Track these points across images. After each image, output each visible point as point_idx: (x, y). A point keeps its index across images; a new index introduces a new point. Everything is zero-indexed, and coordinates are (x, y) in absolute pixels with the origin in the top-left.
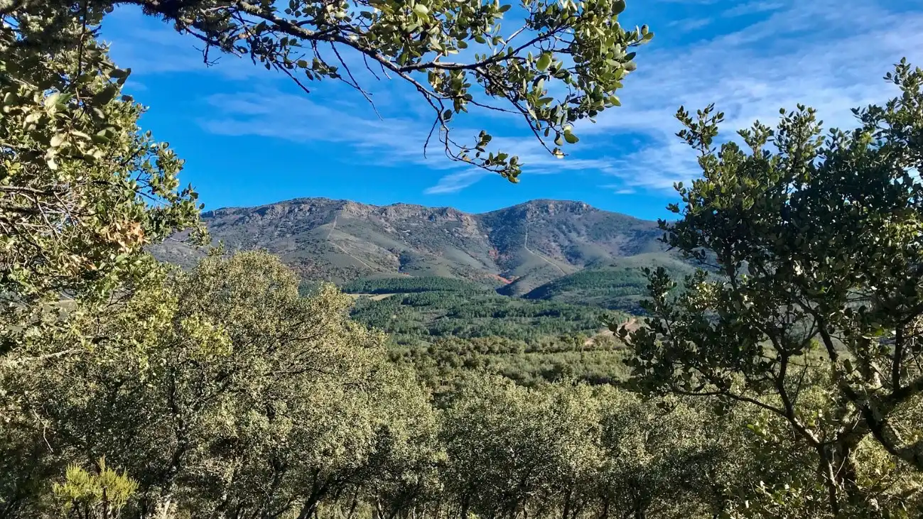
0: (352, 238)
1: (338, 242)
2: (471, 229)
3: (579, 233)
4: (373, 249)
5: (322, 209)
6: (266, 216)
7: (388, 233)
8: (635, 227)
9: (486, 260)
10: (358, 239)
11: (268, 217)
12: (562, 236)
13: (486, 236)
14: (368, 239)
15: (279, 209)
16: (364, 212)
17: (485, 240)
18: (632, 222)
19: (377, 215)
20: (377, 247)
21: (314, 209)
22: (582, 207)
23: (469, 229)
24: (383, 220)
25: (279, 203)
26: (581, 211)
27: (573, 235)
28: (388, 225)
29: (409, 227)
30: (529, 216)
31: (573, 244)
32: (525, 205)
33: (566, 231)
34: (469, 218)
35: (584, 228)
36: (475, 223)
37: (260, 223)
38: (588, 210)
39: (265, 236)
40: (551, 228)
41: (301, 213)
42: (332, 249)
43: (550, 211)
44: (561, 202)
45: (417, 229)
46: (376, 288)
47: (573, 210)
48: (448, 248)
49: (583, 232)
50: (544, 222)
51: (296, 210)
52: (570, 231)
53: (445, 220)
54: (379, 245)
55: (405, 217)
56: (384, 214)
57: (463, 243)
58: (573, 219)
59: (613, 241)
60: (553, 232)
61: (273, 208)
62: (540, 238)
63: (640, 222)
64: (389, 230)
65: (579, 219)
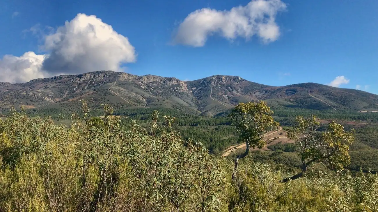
0: (122, 89)
1: (115, 91)
2: (184, 88)
3: (237, 91)
4: (133, 95)
5: (110, 76)
6: (81, 79)
7: (142, 88)
8: (265, 89)
9: (191, 103)
10: (125, 90)
11: (83, 80)
12: (229, 92)
13: (191, 92)
14: (132, 90)
15: (88, 76)
16: (131, 78)
17: (191, 93)
18: (263, 86)
19: (138, 80)
20: (135, 94)
21: (106, 76)
22: (238, 79)
23: (183, 88)
24: (140, 82)
25: (89, 73)
26: (238, 81)
27: (234, 92)
28: (143, 84)
29: (153, 86)
30: (213, 83)
31: (234, 96)
32: (211, 77)
33: (231, 90)
34: (183, 83)
35: (240, 89)
36: (186, 85)
37: (78, 82)
38: (242, 80)
39: (80, 88)
40: (223, 88)
41: (100, 78)
42: (111, 94)
43: (223, 80)
44: (228, 77)
45: (157, 87)
46: (131, 113)
47: (234, 80)
48: (172, 96)
49: (239, 90)
50: (220, 85)
51: (97, 76)
52: (233, 90)
53: (171, 84)
54: (137, 93)
55: (152, 81)
56: (141, 80)
57: (180, 95)
58: (234, 85)
59: (254, 95)
60: (224, 90)
61: (85, 75)
62: (218, 93)
63: (267, 86)
64: (143, 87)
65: (237, 85)
